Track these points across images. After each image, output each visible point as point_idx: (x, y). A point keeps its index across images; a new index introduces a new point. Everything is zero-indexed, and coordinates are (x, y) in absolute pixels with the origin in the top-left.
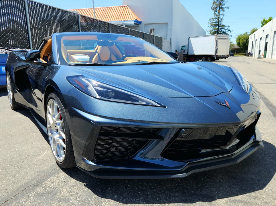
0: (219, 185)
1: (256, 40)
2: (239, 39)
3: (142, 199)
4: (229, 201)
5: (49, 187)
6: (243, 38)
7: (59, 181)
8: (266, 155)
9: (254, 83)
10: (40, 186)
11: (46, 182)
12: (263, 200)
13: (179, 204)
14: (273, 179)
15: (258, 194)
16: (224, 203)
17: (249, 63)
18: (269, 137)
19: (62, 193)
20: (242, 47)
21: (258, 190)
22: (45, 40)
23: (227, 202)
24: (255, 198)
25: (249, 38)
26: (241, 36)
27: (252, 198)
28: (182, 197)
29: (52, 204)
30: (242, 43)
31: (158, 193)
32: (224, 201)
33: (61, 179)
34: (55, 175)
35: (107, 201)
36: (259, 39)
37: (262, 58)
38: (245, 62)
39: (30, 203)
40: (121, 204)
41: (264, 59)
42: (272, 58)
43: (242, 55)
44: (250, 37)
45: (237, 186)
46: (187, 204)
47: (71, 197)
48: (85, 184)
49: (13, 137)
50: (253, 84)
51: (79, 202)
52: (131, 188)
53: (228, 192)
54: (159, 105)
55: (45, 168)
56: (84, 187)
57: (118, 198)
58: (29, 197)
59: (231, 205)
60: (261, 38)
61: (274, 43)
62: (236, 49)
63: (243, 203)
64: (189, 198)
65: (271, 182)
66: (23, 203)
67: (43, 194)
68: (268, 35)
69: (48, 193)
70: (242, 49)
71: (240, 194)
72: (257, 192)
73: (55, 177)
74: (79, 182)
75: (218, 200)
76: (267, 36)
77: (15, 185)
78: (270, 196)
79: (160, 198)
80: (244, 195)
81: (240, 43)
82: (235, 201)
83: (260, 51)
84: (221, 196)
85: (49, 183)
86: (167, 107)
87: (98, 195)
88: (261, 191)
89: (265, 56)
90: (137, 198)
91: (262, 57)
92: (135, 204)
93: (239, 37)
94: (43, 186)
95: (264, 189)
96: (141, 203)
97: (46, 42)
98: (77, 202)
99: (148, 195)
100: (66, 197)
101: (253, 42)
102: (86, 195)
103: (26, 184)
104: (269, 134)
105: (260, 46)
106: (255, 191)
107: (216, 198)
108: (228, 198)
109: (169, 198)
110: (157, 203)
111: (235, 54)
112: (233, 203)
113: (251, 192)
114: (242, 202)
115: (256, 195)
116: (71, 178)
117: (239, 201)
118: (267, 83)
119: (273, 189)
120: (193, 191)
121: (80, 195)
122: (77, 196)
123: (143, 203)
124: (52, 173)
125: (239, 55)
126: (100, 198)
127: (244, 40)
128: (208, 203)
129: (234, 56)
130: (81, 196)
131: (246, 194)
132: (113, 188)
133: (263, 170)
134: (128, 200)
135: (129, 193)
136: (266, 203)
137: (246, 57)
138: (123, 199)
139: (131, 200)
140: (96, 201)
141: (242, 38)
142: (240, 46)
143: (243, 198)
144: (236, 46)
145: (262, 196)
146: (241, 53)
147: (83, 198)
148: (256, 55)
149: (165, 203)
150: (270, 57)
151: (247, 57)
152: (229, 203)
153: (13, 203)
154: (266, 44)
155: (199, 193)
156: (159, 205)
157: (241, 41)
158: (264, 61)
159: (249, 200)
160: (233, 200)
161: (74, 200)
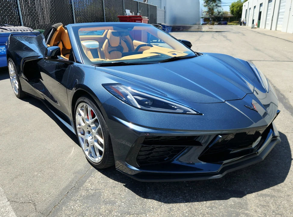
0: (246, 180)
1: (250, 9)
2: (233, 6)
3: (181, 198)
4: (257, 196)
5: (91, 190)
6: (237, 6)
7: (98, 182)
8: (280, 146)
9: (254, 60)
10: (82, 189)
11: (86, 184)
12: (286, 193)
13: (215, 201)
14: (290, 171)
15: (281, 187)
16: (253, 198)
17: (244, 35)
18: (279, 126)
19: (106, 195)
20: (236, 15)
21: (279, 183)
22: (54, 28)
23: (256, 197)
24: (279, 191)
25: (242, 6)
26: (235, 4)
27: (276, 191)
28: (216, 194)
29: (100, 207)
30: (236, 11)
31: (194, 191)
32: (253, 196)
33: (99, 179)
34: (92, 175)
35: (150, 201)
36: (253, 7)
37: (255, 28)
38: (240, 32)
39: (79, 208)
40: (164, 204)
41: (257, 30)
42: (265, 28)
43: (235, 24)
44: (244, 4)
45: (261, 180)
46: (222, 201)
47: (116, 199)
48: (125, 184)
49: (32, 132)
50: (252, 61)
51: (124, 203)
52: (168, 186)
53: (255, 186)
54: (196, 113)
55: (79, 168)
56: (124, 187)
57: (159, 198)
58: (75, 201)
59: (260, 199)
60: (255, 7)
61: (268, 13)
62: (229, 17)
63: (269, 197)
64: (222, 194)
65: (289, 174)
66: (72, 207)
67: (87, 197)
68: (262, 3)
69: (92, 196)
70: (235, 17)
71: (265, 188)
72: (279, 185)
73: (93, 178)
74: (118, 182)
75: (247, 195)
76: (261, 5)
77: (57, 188)
78: (291, 188)
79: (197, 196)
80: (269, 188)
81: (233, 11)
82: (262, 195)
83: (253, 20)
84: (249, 191)
85: (89, 185)
86: (203, 115)
87: (140, 196)
88: (282, 184)
89: (258, 26)
90: (176, 197)
91: (256, 26)
92: (176, 204)
93: (232, 4)
94: (85, 188)
95: (285, 182)
96: (181, 203)
97: (55, 30)
98: (123, 204)
99: (185, 193)
100: (111, 199)
101: (247, 10)
102: (129, 196)
103: (66, 187)
104: (278, 122)
105: (254, 15)
106: (277, 184)
107: (246, 193)
108: (256, 193)
109: (205, 195)
110: (196, 202)
111: (228, 22)
112: (261, 197)
113: (274, 185)
114: (268, 195)
115: (279, 188)
116: (108, 178)
117: (266, 195)
118: (266, 60)
119: (292, 181)
120: (224, 187)
121: (123, 196)
122: (120, 197)
123: (184, 202)
124: (88, 173)
125: (232, 24)
126: (142, 198)
127: (238, 8)
128: (240, 198)
129: (227, 25)
130: (125, 198)
131: (271, 188)
132: (151, 187)
133: (280, 162)
134: (169, 199)
135: (168, 192)
136: (288, 196)
137: (239, 26)
138: (164, 199)
139: (172, 200)
140: (140, 202)
141: (235, 6)
142: (233, 14)
143: (269, 192)
144: (230, 14)
145: (284, 189)
146: (234, 22)
147: (127, 199)
148: (249, 24)
149: (203, 201)
150: (264, 27)
151: (241, 26)
152: (258, 198)
153: (62, 208)
154: (260, 13)
155: (230, 189)
156: (197, 203)
157: (235, 9)
158: (258, 32)
159: (274, 194)
160: (260, 195)
161: (119, 202)
